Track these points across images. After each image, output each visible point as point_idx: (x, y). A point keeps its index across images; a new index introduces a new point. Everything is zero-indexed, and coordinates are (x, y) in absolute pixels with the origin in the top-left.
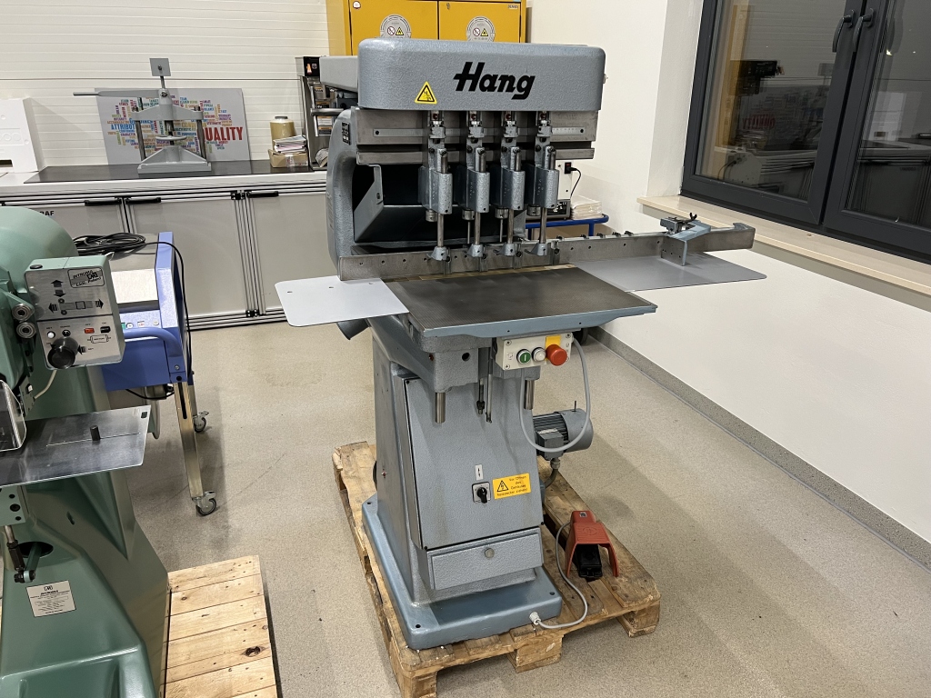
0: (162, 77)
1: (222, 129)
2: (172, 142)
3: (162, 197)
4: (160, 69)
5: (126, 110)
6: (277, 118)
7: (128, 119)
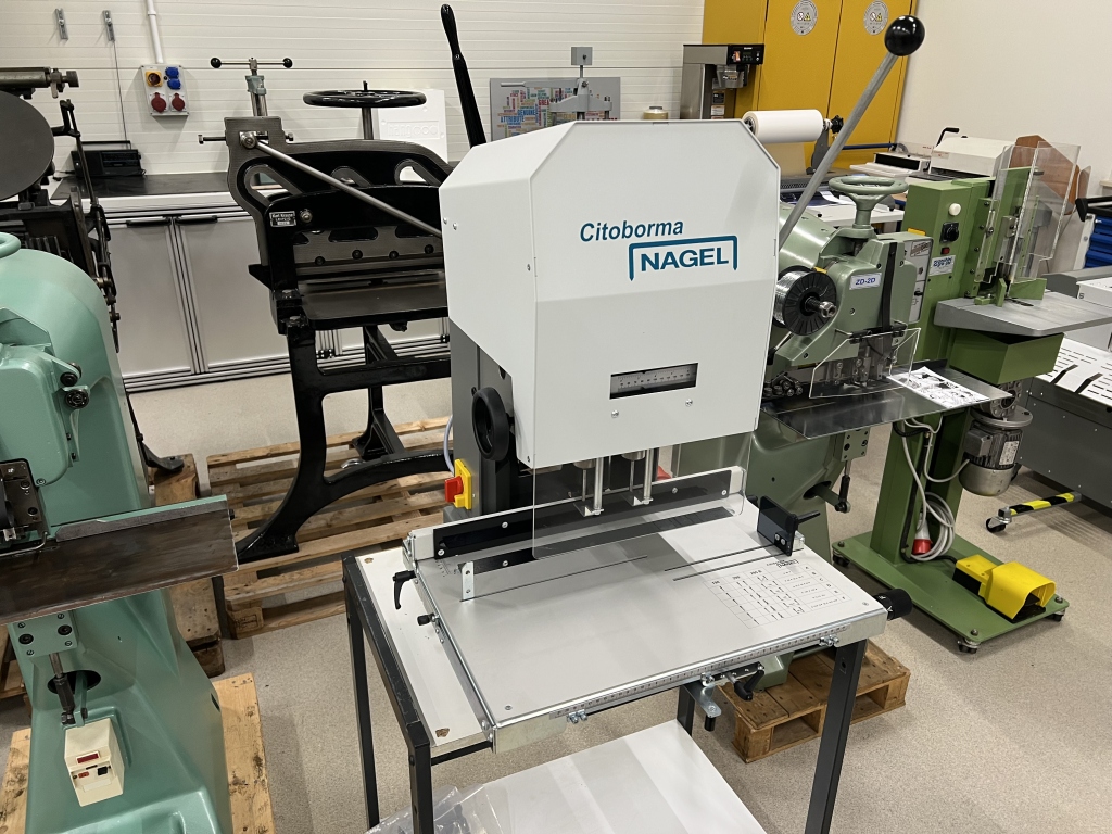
0: (582, 67)
4: (584, 57)
5: (516, 103)
6: (651, 108)
7: (516, 111)
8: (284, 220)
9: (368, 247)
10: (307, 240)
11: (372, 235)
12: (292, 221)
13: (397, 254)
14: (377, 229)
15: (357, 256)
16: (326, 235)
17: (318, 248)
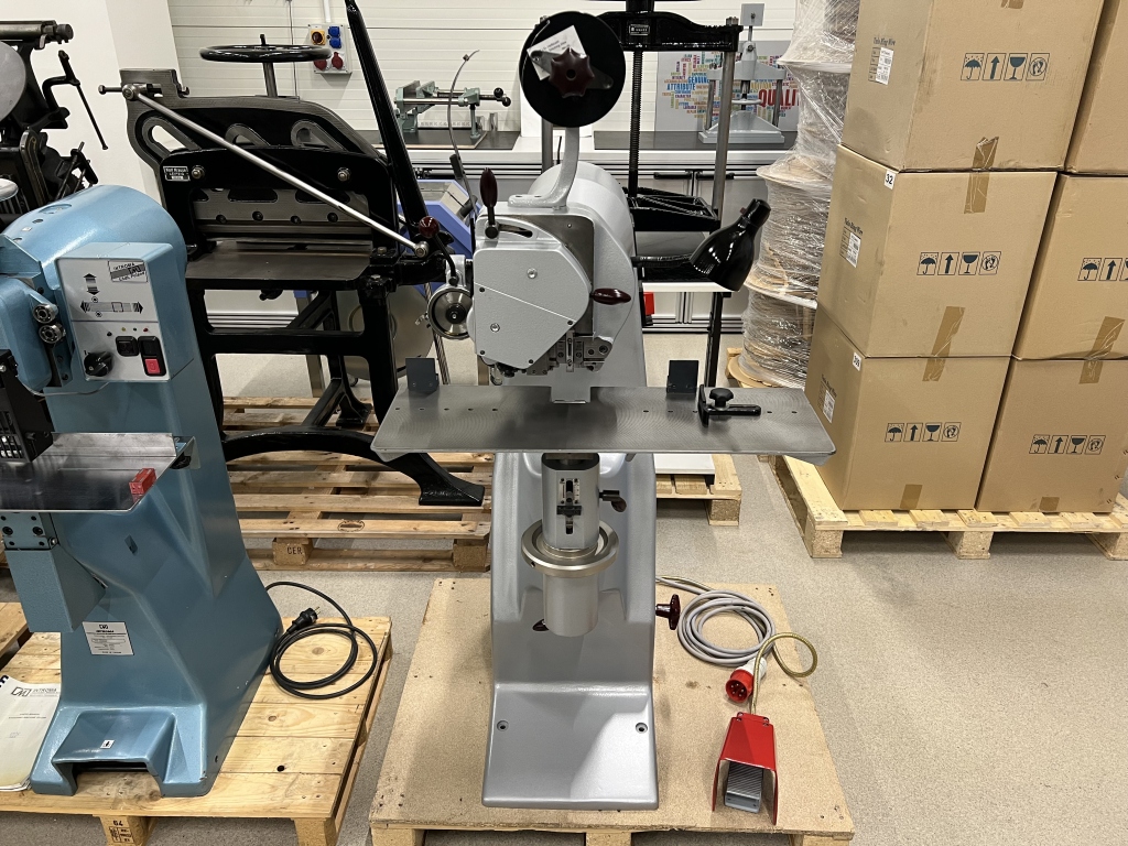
0: (751, 28)
1: (788, 91)
2: (743, 107)
3: (735, 172)
4: (753, 17)
5: (687, 68)
7: (687, 78)
8: (178, 175)
9: (268, 210)
10: (207, 198)
11: (273, 197)
12: (185, 177)
13: (299, 220)
14: (276, 191)
15: (257, 217)
16: (227, 193)
17: (217, 205)
